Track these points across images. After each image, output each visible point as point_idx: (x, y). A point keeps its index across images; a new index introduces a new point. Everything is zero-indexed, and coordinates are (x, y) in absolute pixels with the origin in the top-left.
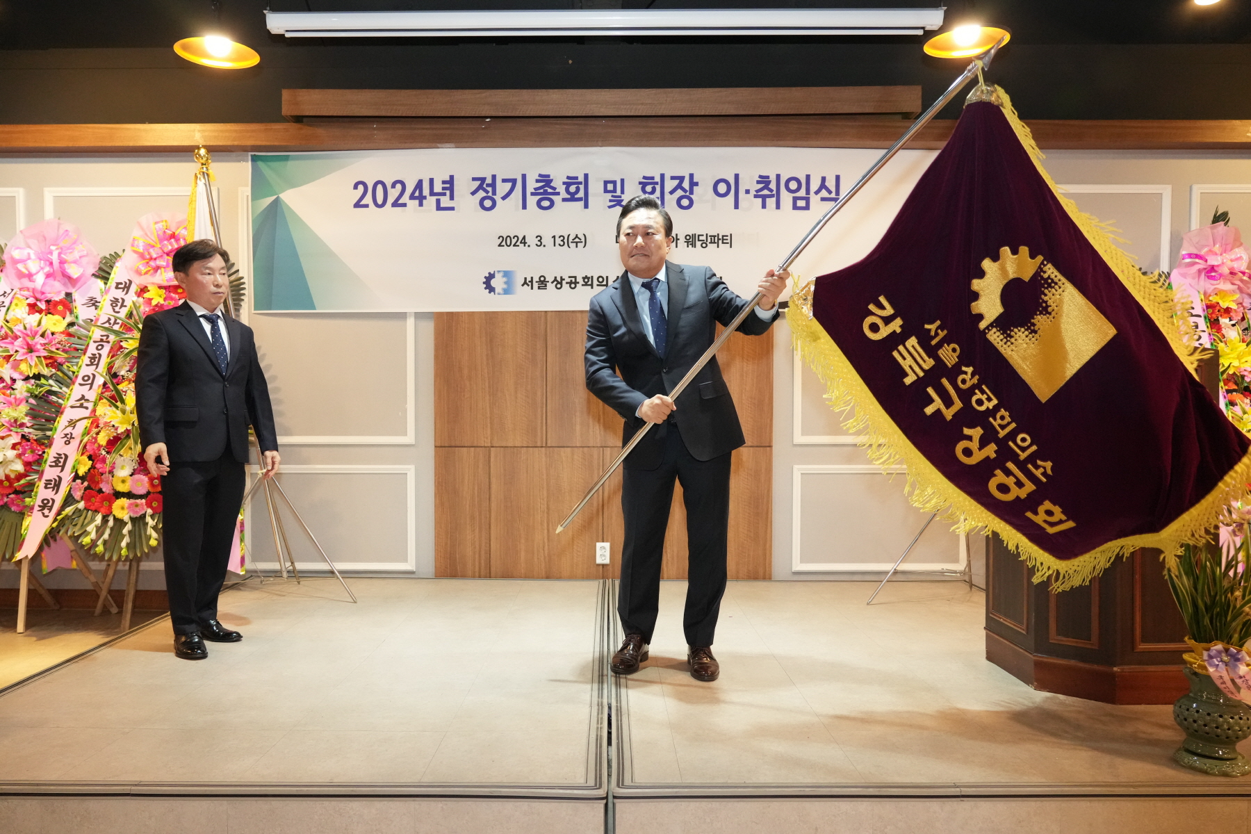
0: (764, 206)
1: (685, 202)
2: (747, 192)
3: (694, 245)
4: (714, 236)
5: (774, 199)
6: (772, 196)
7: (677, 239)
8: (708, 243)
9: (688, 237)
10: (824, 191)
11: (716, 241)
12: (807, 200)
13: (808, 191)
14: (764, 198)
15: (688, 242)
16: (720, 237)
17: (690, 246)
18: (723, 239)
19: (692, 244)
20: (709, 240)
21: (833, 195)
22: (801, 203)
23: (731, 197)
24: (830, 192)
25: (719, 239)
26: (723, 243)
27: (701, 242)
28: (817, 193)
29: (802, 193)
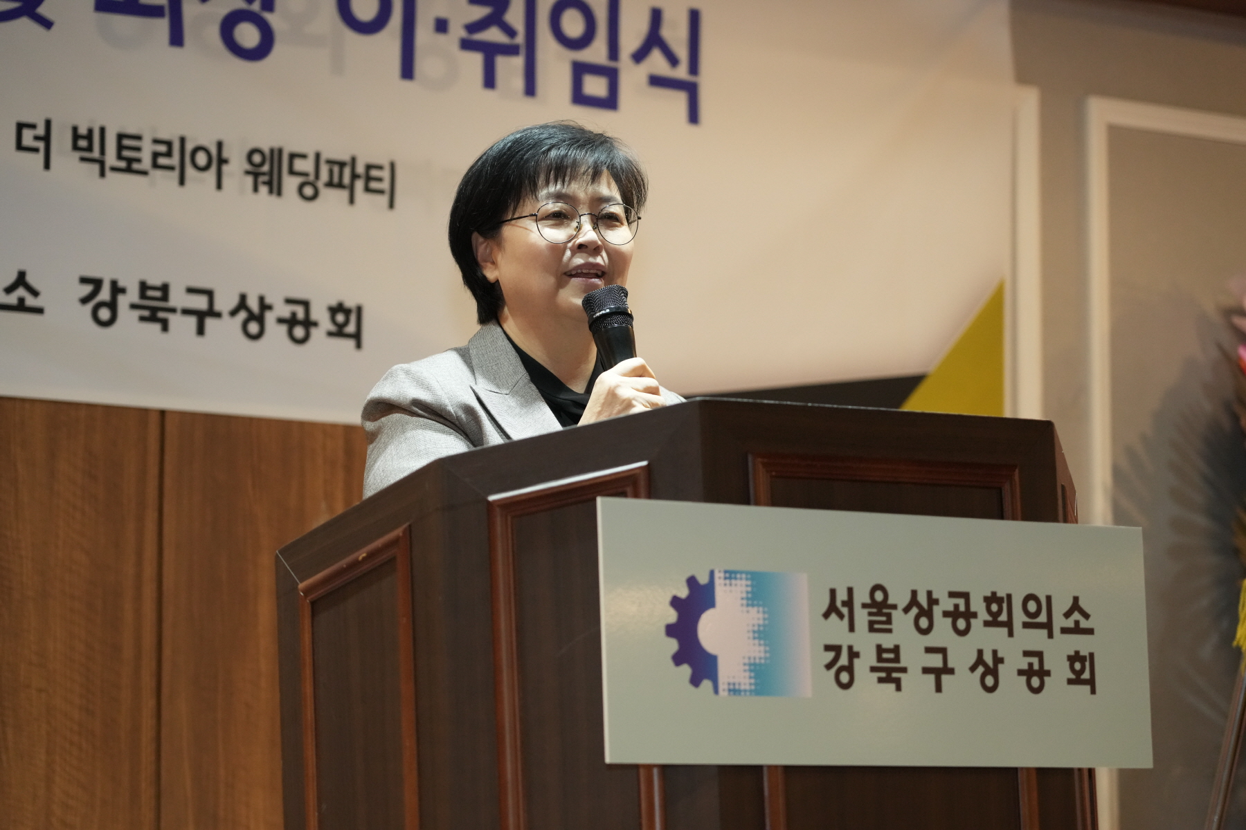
0: (490, 81)
1: (248, 35)
2: (442, 26)
3: (275, 188)
4: (342, 165)
5: (518, 62)
6: (511, 50)
7: (222, 161)
8: (320, 184)
9: (257, 158)
10: (656, 57)
11: (347, 179)
12: (612, 75)
13: (614, 50)
14: (490, 52)
15: (256, 175)
16: (360, 169)
17: (264, 189)
18: (369, 179)
19: (269, 184)
20: (324, 176)
21: (681, 72)
22: (595, 86)
23: (389, 39)
24: (673, 60)
25: (354, 176)
26: (368, 189)
27: (297, 181)
28: (640, 56)
29: (597, 53)
